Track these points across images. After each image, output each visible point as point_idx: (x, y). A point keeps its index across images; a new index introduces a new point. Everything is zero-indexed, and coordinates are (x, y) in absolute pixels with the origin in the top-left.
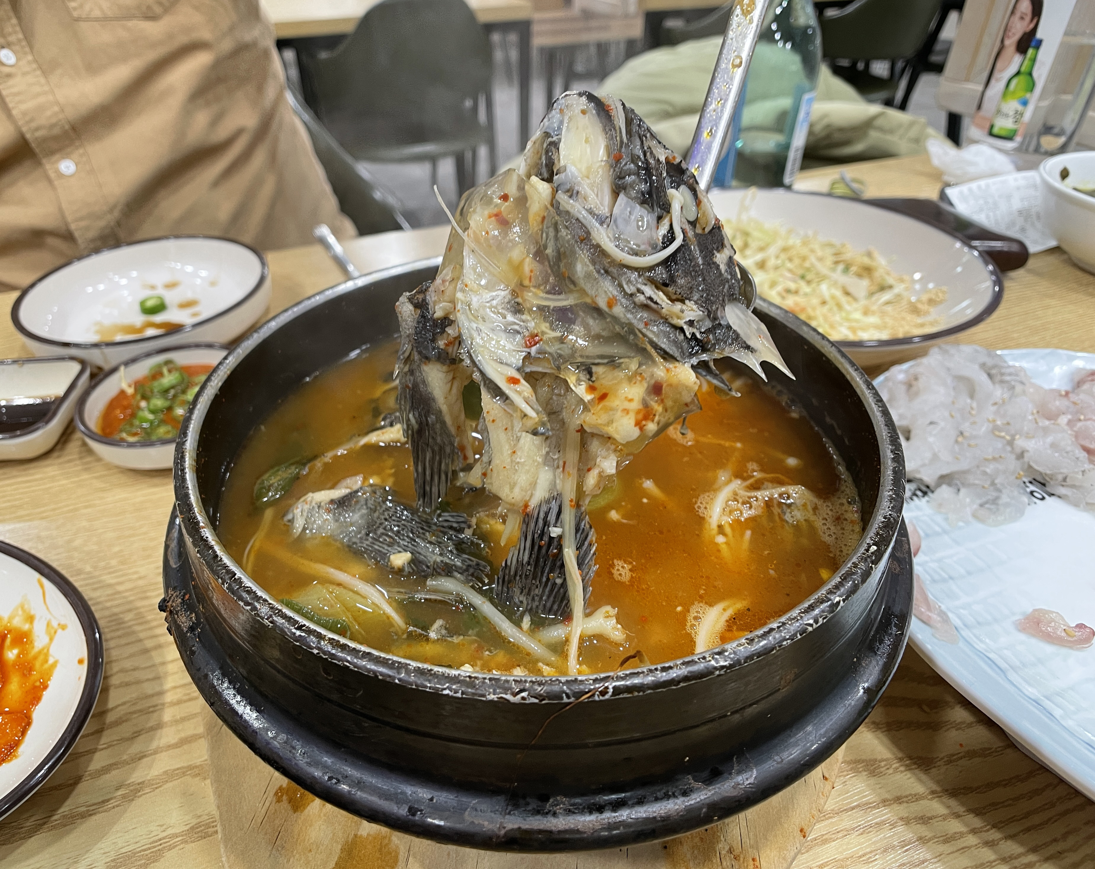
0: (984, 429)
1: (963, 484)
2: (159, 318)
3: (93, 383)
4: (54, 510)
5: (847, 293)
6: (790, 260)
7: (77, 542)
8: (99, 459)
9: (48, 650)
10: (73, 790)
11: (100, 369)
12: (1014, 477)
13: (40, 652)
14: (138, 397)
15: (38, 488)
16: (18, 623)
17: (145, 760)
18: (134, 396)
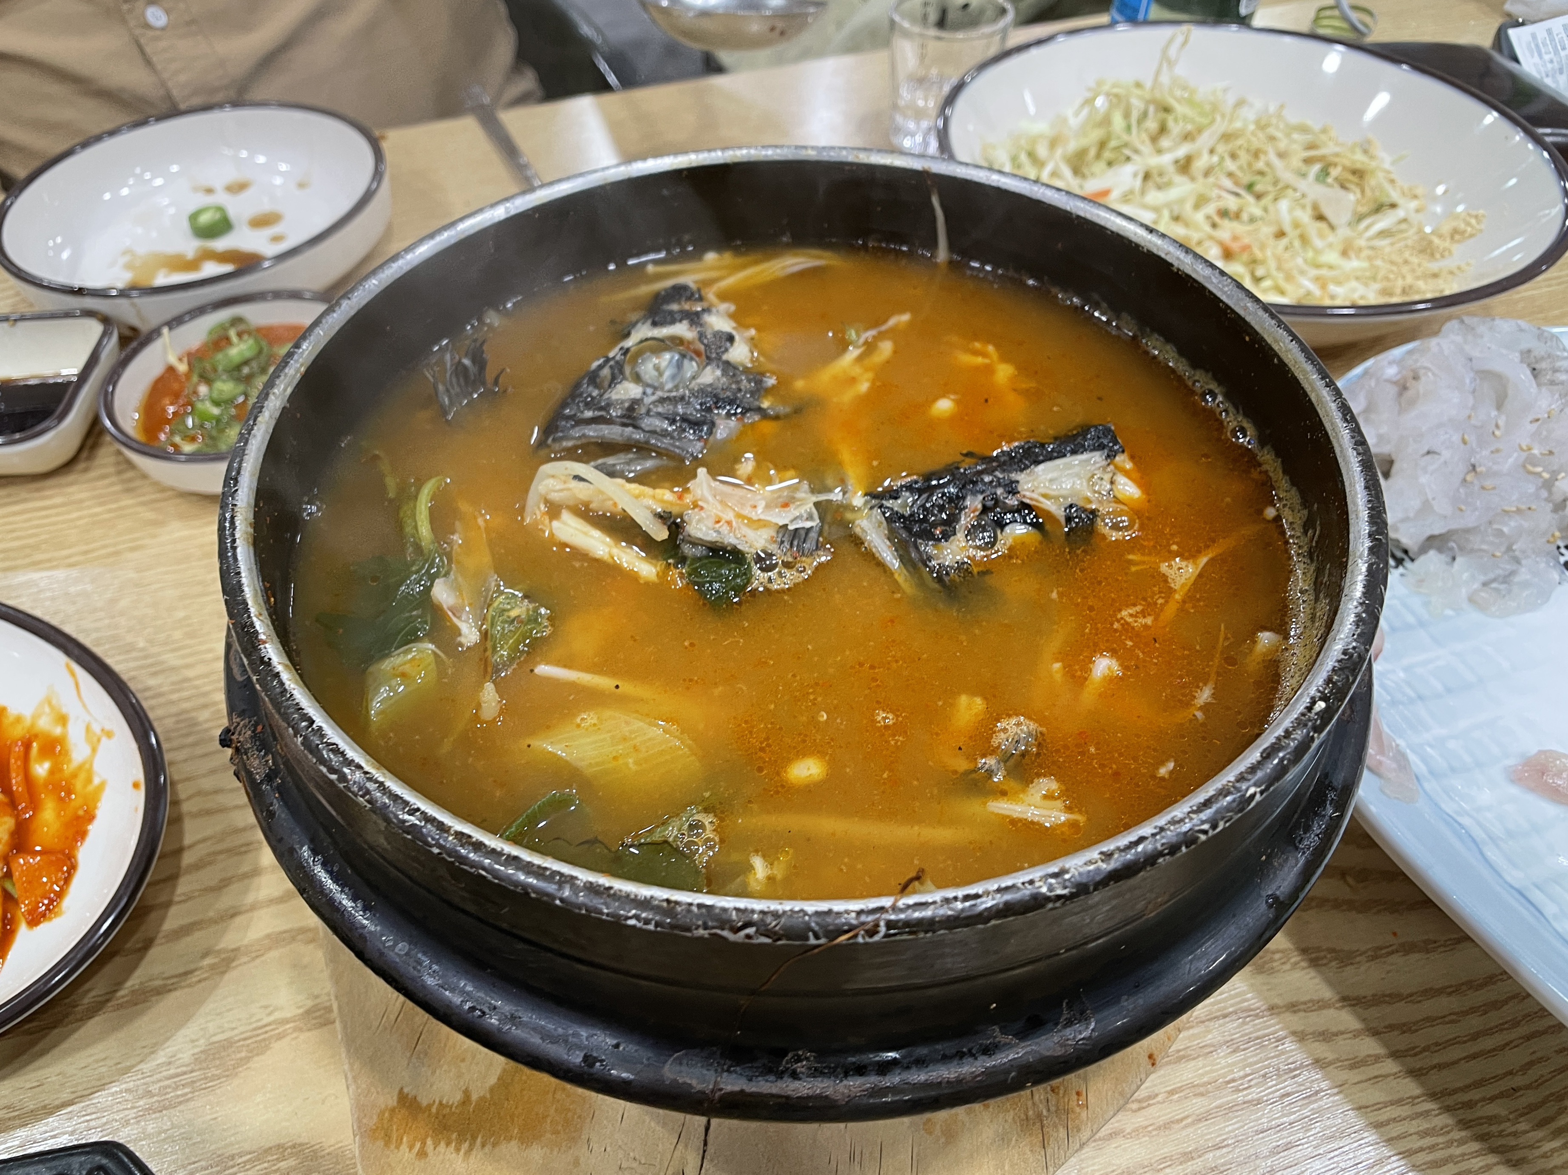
0: (1511, 461)
1: (1461, 549)
2: (221, 244)
3: (123, 356)
4: (86, 553)
5: (1320, 218)
6: (1234, 156)
7: (123, 603)
8: (144, 476)
9: (91, 765)
10: (141, 959)
11: (134, 329)
12: (1544, 540)
13: (80, 767)
14: (195, 379)
15: (60, 518)
16: (45, 724)
17: (238, 920)
18: (188, 375)
